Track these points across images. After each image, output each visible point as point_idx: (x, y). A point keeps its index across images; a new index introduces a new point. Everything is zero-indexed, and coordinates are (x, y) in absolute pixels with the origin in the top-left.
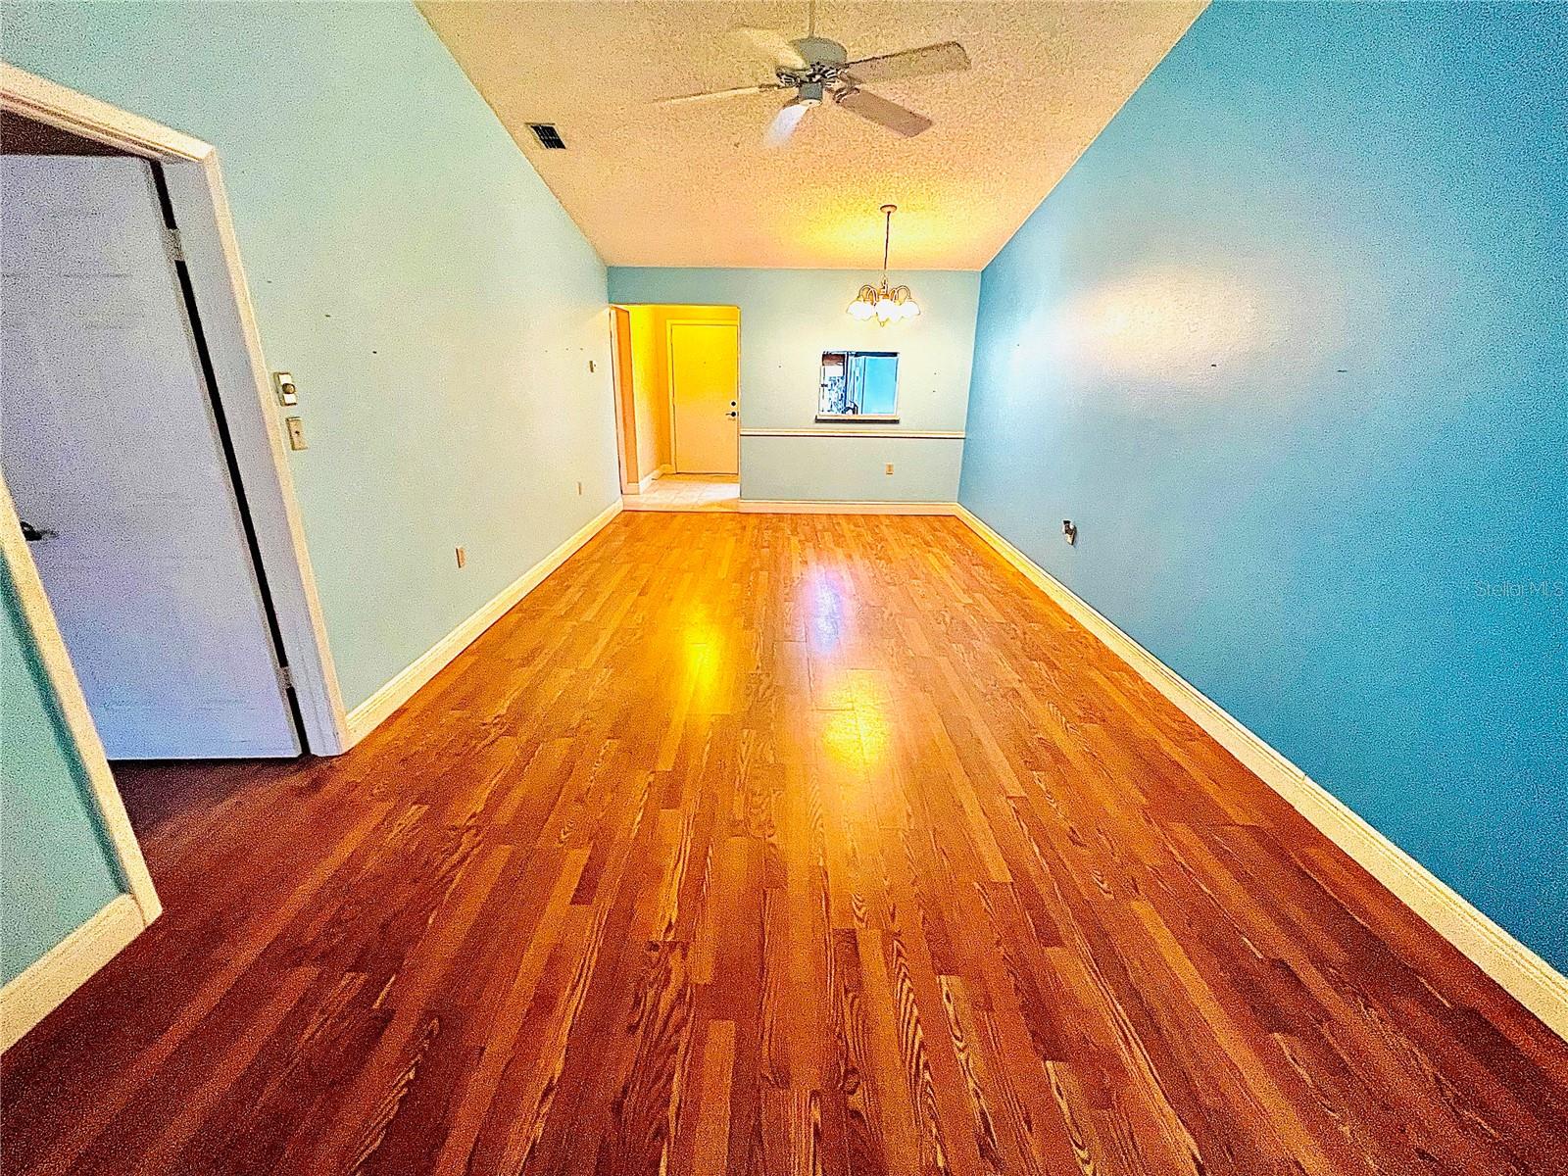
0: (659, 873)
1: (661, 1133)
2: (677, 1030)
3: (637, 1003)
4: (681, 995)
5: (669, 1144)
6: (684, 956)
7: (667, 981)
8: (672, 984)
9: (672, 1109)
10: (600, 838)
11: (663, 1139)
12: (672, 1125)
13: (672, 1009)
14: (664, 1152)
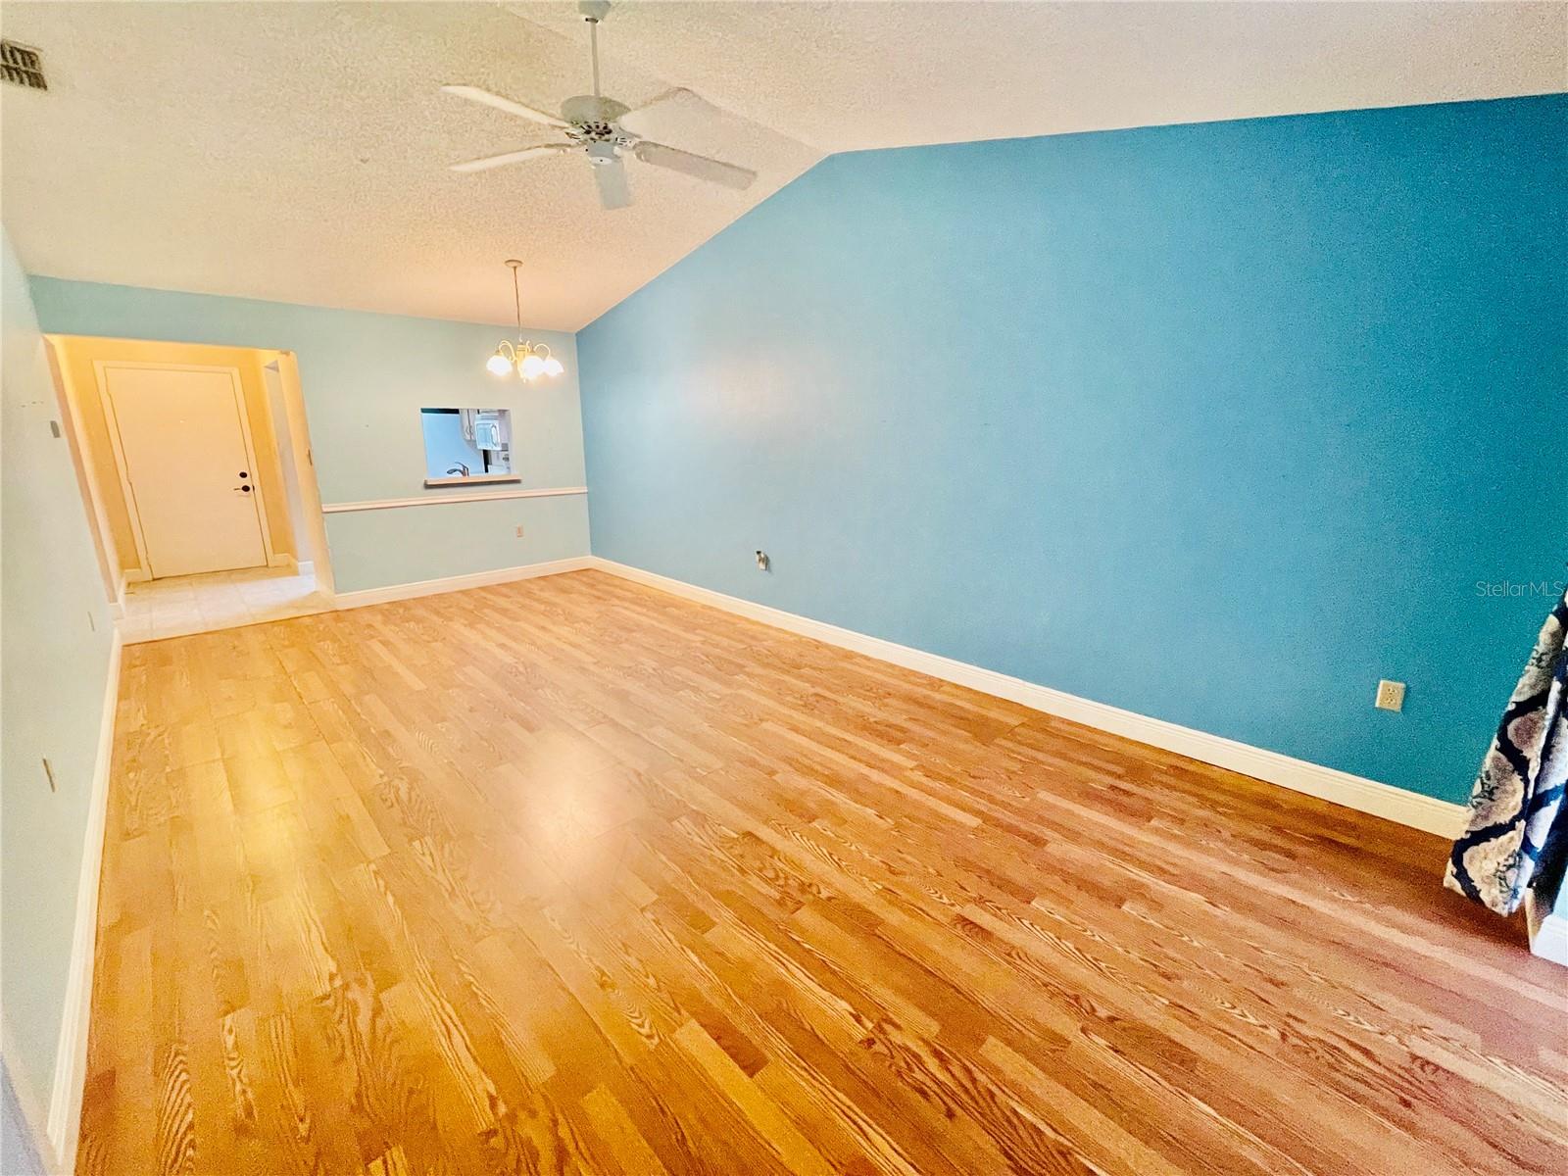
0: (783, 984)
1: (1065, 1154)
2: (974, 1080)
3: (924, 1094)
4: (937, 1054)
5: (1080, 1154)
6: (897, 1027)
7: (916, 1056)
8: (922, 1054)
9: (1048, 1132)
10: (685, 1002)
11: (1070, 1154)
12: (1061, 1139)
13: (948, 1069)
14: (1082, 1160)
